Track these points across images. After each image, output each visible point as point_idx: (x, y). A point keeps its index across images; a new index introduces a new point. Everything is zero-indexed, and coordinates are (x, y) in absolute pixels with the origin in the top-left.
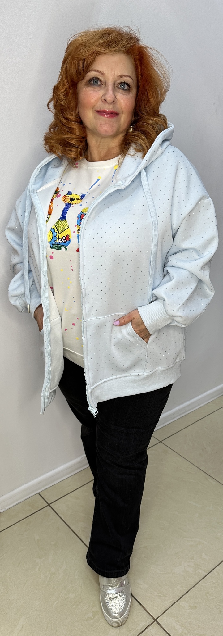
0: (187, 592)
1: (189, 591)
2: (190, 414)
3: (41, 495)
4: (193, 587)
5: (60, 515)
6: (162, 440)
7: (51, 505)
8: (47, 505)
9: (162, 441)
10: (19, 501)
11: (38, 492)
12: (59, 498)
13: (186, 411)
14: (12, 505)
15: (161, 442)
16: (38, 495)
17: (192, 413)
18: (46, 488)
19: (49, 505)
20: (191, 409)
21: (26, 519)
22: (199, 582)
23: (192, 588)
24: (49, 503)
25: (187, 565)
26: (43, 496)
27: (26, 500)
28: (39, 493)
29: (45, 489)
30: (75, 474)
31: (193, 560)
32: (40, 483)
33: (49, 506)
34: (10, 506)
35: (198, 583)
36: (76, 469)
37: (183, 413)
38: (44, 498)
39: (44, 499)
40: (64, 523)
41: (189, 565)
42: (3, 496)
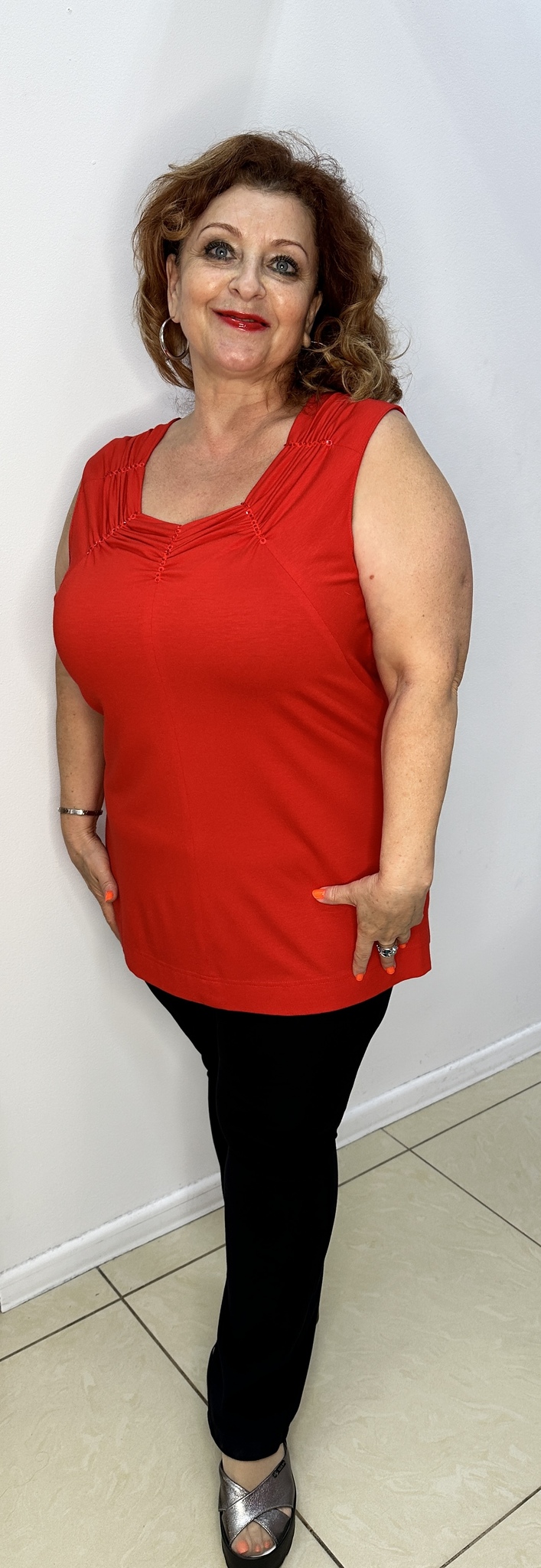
0: (468, 1546)
1: (472, 1543)
2: (486, 1081)
3: (104, 1273)
4: (484, 1533)
5: (148, 1326)
6: (412, 1146)
7: (125, 1298)
8: (118, 1297)
9: (414, 1147)
10: (49, 1286)
11: (97, 1263)
12: (149, 1281)
13: (478, 1074)
14: (30, 1295)
15: (410, 1150)
16: (96, 1271)
17: (492, 1078)
18: (115, 1254)
19: (122, 1298)
20: (490, 1068)
21: (66, 1329)
22: (500, 1521)
23: (480, 1537)
24: (123, 1294)
25: (470, 1474)
26: (107, 1275)
27: (65, 1282)
28: (97, 1267)
29: (114, 1259)
30: (189, 1223)
31: (484, 1462)
32: (101, 1241)
33: (121, 1301)
34: (26, 1298)
35: (496, 1524)
36: (192, 1211)
37: (469, 1078)
38: (110, 1279)
39: (109, 1282)
40: (158, 1347)
41: (473, 1475)
42: (7, 1270)
